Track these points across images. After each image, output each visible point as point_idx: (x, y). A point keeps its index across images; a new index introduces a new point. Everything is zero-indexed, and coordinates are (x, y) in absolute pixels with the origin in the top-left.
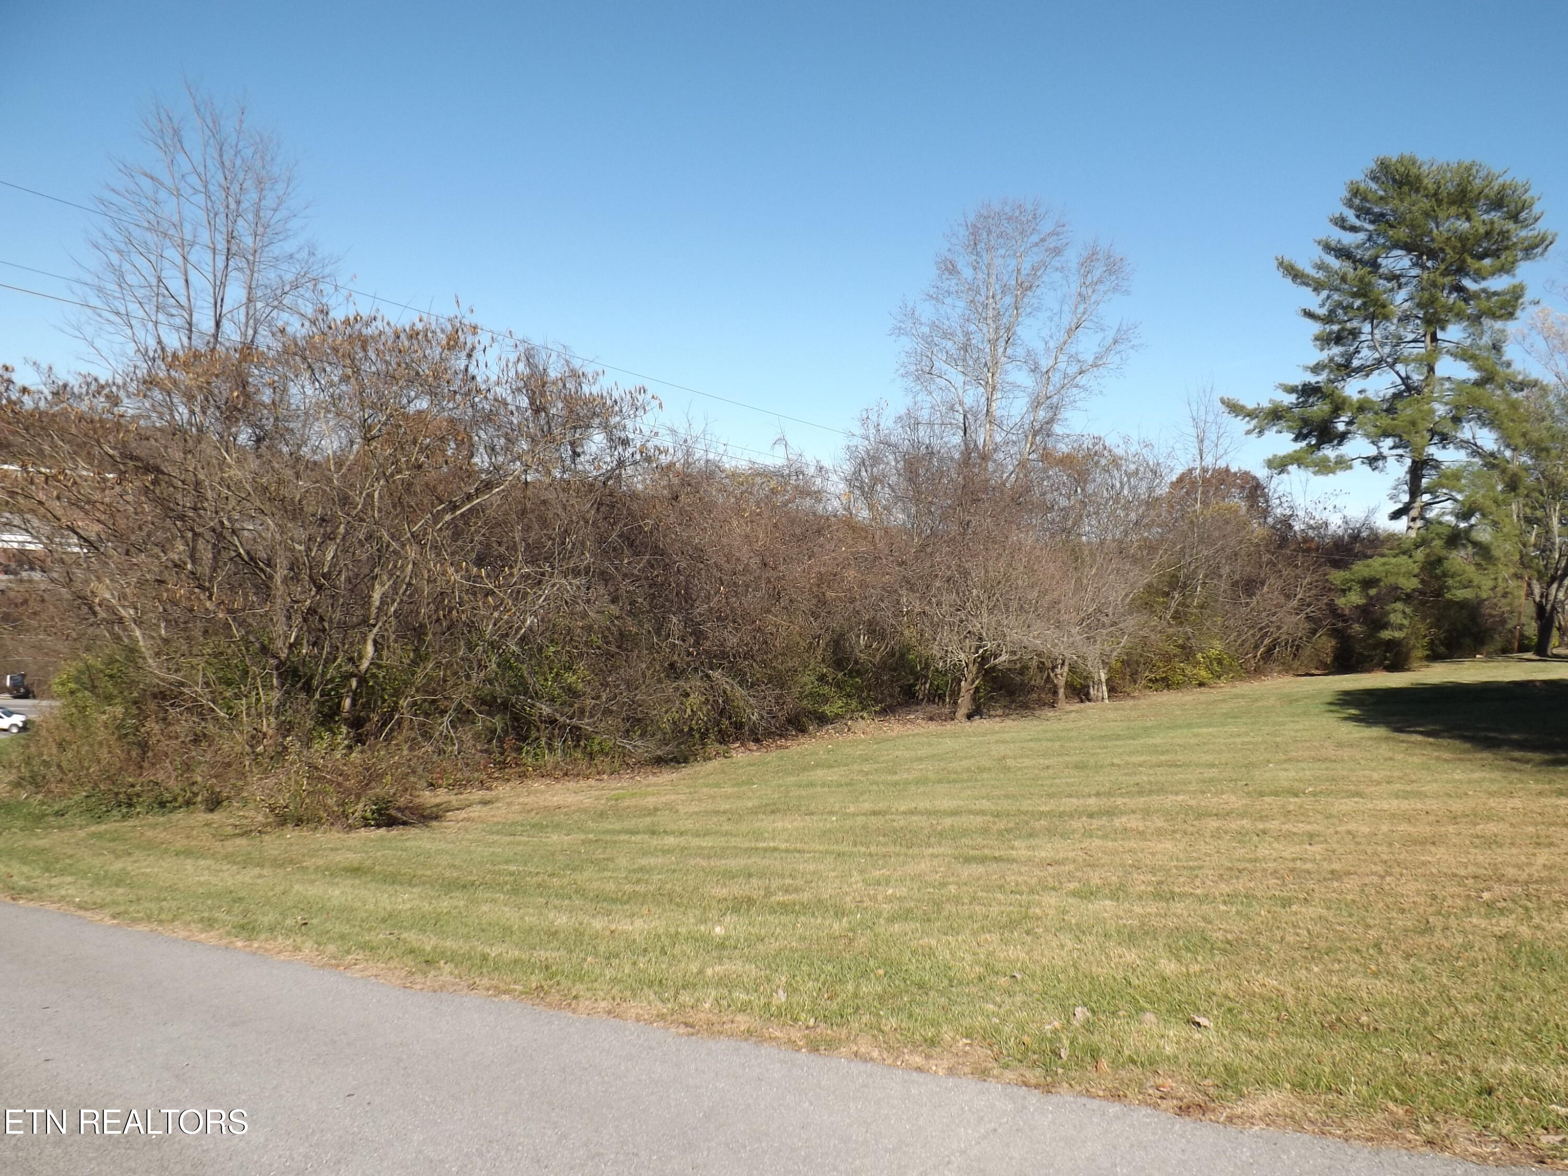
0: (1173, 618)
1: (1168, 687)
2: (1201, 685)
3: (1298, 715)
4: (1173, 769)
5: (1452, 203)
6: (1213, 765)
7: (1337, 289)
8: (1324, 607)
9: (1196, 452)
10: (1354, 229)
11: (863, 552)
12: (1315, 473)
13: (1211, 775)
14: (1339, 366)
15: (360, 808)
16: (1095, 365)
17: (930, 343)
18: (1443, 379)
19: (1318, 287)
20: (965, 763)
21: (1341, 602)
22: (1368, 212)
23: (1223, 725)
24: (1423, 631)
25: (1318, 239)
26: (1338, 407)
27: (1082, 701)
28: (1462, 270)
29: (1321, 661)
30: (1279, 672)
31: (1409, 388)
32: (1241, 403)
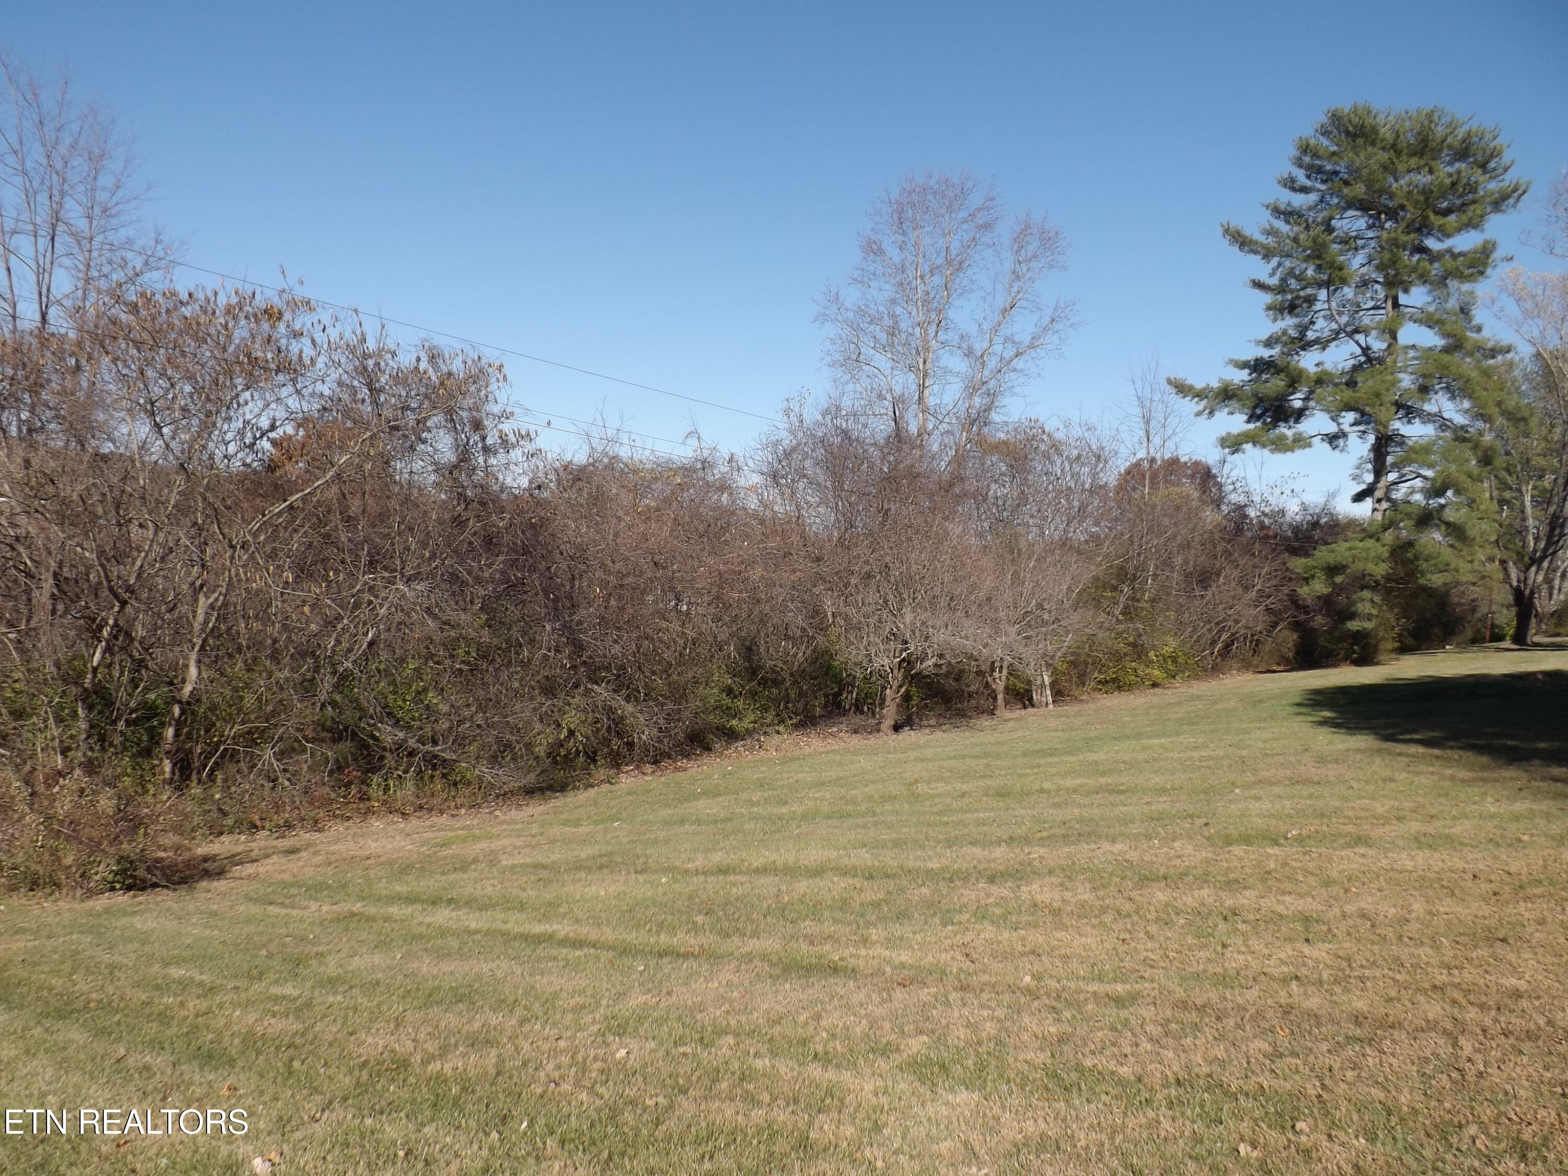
0: (1123, 613)
1: (1119, 688)
2: (1155, 685)
3: (1265, 720)
4: (1114, 798)
5: (1412, 154)
6: (1163, 791)
7: (1288, 256)
8: (1286, 598)
9: (1143, 434)
10: (1304, 190)
11: (772, 548)
12: (1272, 451)
13: (1160, 807)
14: (1293, 340)
15: (103, 870)
16: (1032, 346)
17: (857, 329)
18: (1406, 347)
19: (1267, 254)
20: (870, 790)
21: (1303, 591)
22: (1320, 170)
23: (1178, 734)
24: (1393, 622)
25: (1266, 202)
26: (1295, 380)
27: (1025, 707)
28: (1423, 228)
29: (1283, 657)
30: (1239, 670)
31: (1369, 360)
32: (1189, 382)
